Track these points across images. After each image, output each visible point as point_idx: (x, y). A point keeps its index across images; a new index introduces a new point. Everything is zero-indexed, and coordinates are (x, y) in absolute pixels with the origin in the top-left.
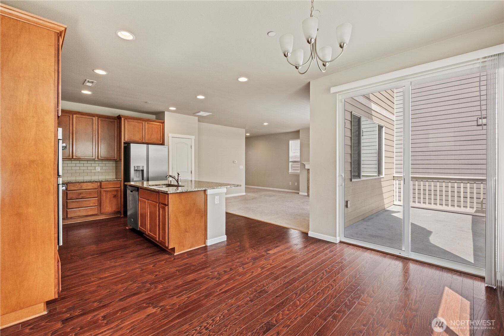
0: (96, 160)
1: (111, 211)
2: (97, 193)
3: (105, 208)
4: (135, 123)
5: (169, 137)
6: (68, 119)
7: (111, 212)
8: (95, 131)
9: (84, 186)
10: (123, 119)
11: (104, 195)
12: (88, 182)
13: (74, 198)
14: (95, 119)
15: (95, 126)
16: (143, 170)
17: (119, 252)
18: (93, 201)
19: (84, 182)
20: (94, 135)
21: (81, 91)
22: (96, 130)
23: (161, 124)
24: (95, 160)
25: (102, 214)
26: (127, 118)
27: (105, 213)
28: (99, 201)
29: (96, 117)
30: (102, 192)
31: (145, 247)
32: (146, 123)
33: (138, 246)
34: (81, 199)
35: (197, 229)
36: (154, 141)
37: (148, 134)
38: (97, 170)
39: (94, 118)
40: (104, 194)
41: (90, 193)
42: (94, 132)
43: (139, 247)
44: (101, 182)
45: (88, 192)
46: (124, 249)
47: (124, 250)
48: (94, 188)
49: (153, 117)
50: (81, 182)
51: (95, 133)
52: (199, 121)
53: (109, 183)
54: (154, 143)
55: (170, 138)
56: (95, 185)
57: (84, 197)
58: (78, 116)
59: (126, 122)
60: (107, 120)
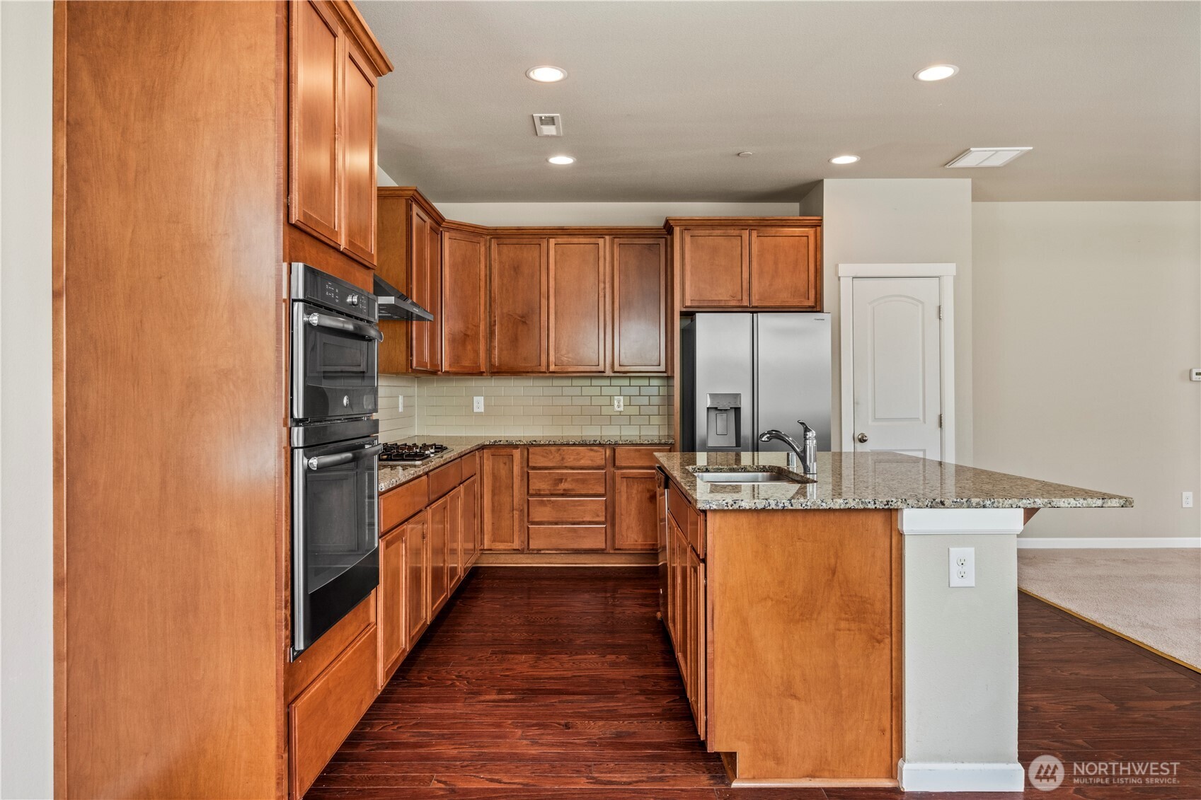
0: (606, 374)
1: (641, 545)
2: (603, 480)
3: (624, 534)
4: (716, 239)
5: (839, 278)
6: (536, 254)
7: (642, 550)
8: (604, 283)
9: (571, 457)
10: (677, 230)
11: (624, 488)
12: (580, 445)
13: (544, 490)
14: (605, 243)
15: (605, 267)
16: (740, 408)
17: (572, 702)
18: (593, 507)
19: (568, 445)
20: (601, 294)
21: (547, 160)
22: (608, 280)
23: (811, 231)
24: (604, 374)
25: (618, 551)
26: (691, 225)
27: (626, 550)
28: (610, 510)
29: (607, 237)
30: (618, 479)
31: (658, 711)
32: (754, 234)
33: (642, 698)
34: (562, 495)
35: (844, 692)
36: (785, 298)
37: (761, 273)
38: (616, 408)
39: (603, 239)
40: (622, 487)
41: (583, 481)
42: (602, 285)
43: (640, 705)
44: (614, 446)
45: (580, 477)
46: (592, 697)
47: (590, 701)
48: (595, 464)
49: (790, 209)
50: (562, 445)
51: (605, 288)
52: (977, 196)
53: (636, 450)
54: (783, 307)
55: (846, 284)
56: (599, 457)
57: (569, 490)
58: (560, 240)
59: (688, 239)
60: (636, 241)
